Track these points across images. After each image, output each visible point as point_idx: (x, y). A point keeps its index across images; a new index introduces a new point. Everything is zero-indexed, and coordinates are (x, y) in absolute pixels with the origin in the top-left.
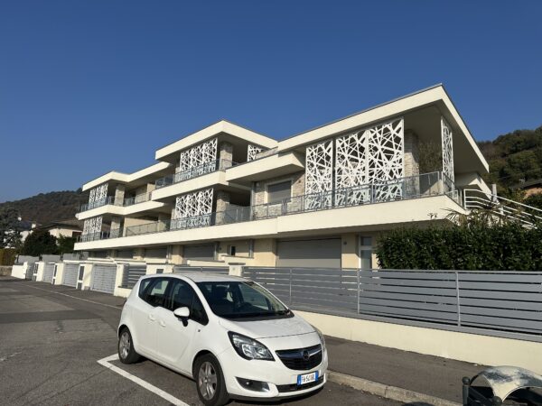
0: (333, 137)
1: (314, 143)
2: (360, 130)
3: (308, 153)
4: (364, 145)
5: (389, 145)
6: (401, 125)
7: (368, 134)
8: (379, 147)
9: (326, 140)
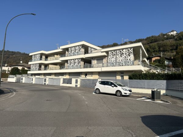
0: (116, 50)
1: (111, 51)
2: (123, 49)
3: (109, 53)
4: (123, 53)
5: (129, 53)
6: (132, 49)
7: (124, 50)
8: (127, 53)
9: (114, 50)
